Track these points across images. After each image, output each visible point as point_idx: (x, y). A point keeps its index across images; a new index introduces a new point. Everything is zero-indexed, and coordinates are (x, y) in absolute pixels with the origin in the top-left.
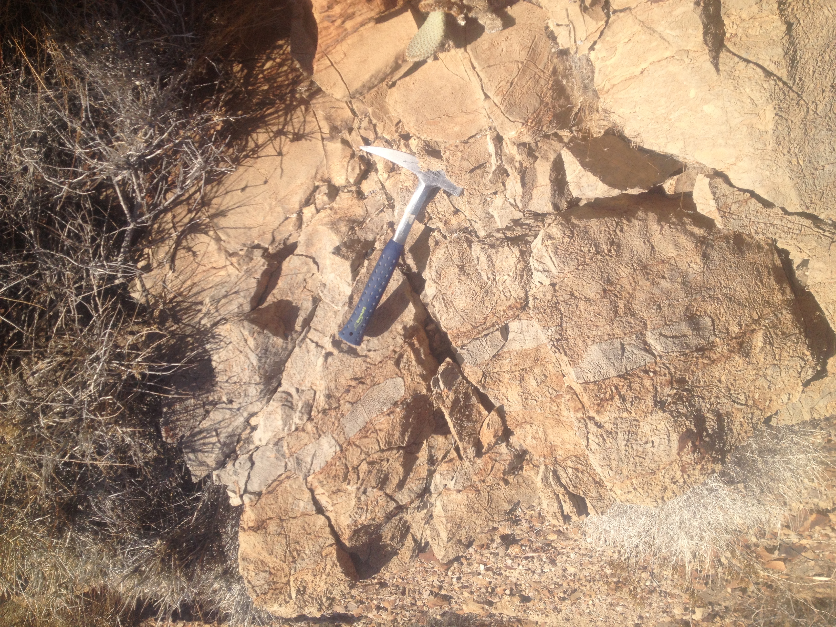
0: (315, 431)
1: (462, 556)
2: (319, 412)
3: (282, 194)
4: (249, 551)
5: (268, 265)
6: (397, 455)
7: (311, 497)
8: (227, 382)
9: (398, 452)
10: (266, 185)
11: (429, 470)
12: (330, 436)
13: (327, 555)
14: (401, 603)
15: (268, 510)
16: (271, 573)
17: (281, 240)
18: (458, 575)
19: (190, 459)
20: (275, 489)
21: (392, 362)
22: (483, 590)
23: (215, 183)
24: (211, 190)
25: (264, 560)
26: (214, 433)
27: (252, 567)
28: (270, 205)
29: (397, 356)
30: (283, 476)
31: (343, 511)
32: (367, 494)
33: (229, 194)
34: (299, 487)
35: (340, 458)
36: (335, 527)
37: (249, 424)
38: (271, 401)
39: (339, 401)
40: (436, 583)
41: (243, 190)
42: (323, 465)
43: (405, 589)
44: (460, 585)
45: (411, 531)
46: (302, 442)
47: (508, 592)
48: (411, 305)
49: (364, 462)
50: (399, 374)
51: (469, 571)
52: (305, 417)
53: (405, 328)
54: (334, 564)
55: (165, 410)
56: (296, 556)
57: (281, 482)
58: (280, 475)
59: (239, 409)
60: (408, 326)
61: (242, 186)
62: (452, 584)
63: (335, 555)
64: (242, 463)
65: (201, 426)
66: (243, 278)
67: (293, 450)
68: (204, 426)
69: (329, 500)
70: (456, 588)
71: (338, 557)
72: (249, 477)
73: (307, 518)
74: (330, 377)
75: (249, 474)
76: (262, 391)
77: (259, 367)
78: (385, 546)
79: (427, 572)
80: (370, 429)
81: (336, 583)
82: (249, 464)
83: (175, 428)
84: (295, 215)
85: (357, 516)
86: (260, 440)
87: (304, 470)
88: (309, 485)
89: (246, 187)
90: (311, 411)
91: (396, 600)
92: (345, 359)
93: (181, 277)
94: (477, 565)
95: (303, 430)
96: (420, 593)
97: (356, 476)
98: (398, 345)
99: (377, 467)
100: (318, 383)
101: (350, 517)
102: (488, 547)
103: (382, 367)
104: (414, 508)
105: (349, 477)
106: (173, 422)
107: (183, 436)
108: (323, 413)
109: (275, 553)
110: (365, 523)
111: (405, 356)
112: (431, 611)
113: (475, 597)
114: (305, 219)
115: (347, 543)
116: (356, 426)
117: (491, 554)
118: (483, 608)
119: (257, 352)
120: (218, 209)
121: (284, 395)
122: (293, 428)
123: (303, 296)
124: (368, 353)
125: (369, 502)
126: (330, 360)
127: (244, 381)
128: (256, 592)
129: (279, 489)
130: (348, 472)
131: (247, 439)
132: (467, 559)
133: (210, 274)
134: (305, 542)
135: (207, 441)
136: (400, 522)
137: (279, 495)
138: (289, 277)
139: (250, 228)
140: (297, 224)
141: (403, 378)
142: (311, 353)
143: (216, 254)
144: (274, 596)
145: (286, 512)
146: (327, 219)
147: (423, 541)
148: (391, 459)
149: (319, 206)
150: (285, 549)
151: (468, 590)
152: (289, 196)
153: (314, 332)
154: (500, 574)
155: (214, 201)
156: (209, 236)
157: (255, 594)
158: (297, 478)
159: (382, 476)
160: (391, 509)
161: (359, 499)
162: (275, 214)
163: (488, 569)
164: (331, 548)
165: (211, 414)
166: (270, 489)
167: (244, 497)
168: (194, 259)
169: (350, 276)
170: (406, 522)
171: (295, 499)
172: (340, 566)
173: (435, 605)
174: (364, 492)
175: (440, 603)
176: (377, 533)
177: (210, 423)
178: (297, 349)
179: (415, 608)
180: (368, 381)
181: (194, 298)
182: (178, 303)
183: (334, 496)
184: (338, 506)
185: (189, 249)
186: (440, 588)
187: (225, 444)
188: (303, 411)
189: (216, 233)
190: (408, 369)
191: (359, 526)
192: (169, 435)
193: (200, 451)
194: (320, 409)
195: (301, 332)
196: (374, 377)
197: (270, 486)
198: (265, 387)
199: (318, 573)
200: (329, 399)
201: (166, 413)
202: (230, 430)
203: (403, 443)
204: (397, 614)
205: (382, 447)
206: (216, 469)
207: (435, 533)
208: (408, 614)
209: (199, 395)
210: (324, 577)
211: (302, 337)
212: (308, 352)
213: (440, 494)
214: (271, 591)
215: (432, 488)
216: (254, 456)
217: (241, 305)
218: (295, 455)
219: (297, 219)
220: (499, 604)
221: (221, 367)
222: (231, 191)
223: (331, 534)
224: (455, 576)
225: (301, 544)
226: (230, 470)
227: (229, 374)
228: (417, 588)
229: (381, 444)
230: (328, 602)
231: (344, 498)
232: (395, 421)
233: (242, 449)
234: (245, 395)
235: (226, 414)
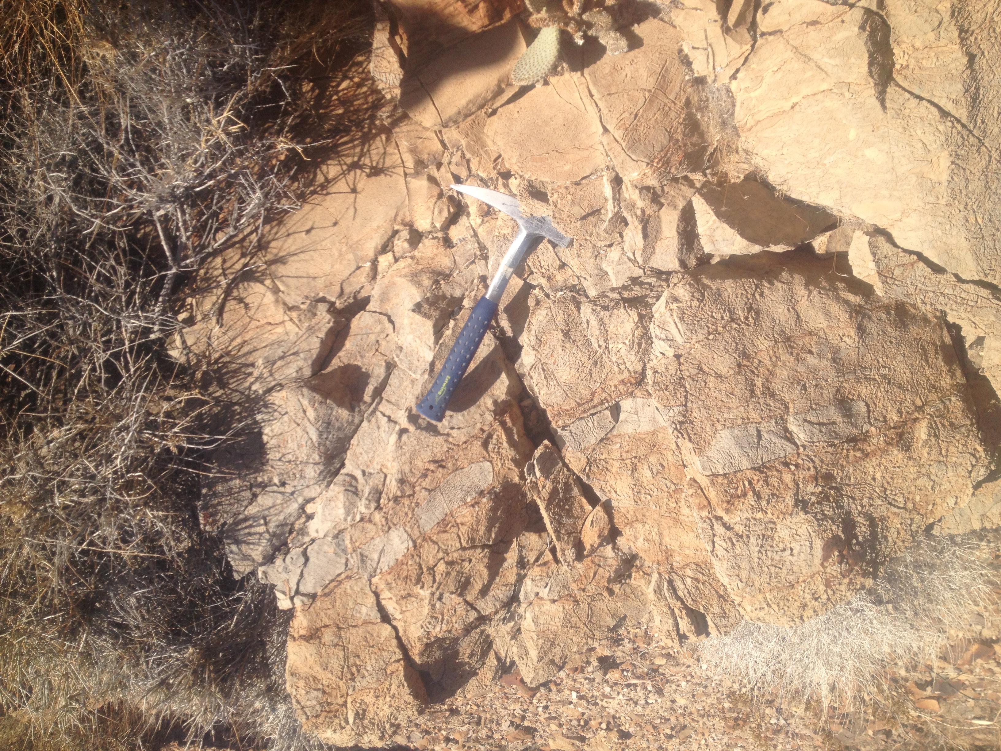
0: (384, 523)
1: (551, 681)
2: (389, 500)
3: (355, 238)
4: (299, 664)
5: (334, 322)
6: (481, 555)
7: (375, 602)
8: (280, 460)
9: (483, 551)
10: (336, 228)
11: (518, 574)
12: (402, 529)
13: (392, 673)
14: (474, 735)
15: (324, 616)
16: (324, 692)
17: (350, 293)
18: (544, 703)
19: (232, 552)
20: (332, 591)
21: (480, 443)
22: (575, 723)
23: (274, 223)
24: (270, 231)
25: (317, 675)
26: (262, 522)
27: (301, 684)
28: (340, 251)
29: (485, 436)
30: (343, 576)
31: (413, 620)
32: (443, 600)
33: (292, 237)
34: (362, 589)
35: (413, 556)
36: (403, 638)
37: (304, 512)
38: (332, 485)
39: (414, 487)
40: (518, 712)
41: (308, 232)
42: (392, 564)
43: (480, 718)
44: (547, 715)
45: (494, 647)
46: (368, 535)
47: (604, 726)
48: (503, 376)
49: (442, 561)
50: (487, 458)
51: (559, 699)
52: (373, 505)
53: (495, 403)
54: (401, 683)
55: (204, 491)
56: (356, 673)
57: (340, 582)
58: (339, 575)
59: (292, 493)
60: (499, 401)
61: (307, 228)
62: (537, 714)
63: (402, 673)
64: (294, 558)
65: (246, 512)
66: (304, 337)
67: (357, 544)
68: (251, 512)
69: (397, 607)
70: (542, 719)
71: (405, 676)
72: (302, 575)
73: (370, 628)
74: (403, 458)
75: (302, 571)
76: (321, 472)
77: (319, 444)
78: (462, 664)
79: (507, 698)
80: (450, 522)
81: (403, 706)
82: (302, 560)
83: (216, 514)
84: (368, 264)
85: (430, 626)
86: (317, 531)
87: (370, 569)
88: (373, 588)
89: (312, 228)
90: (379, 498)
91: (468, 730)
92: (422, 437)
93: (230, 334)
94: (568, 692)
95: (370, 521)
96: (498, 724)
97: (431, 578)
98: (487, 423)
99: (457, 568)
100: (389, 465)
101: (422, 627)
102: (582, 671)
103: (466, 448)
104: (499, 620)
105: (423, 579)
106: (214, 506)
107: (225, 524)
108: (395, 501)
109: (330, 668)
110: (439, 636)
111: (495, 437)
112: (511, 745)
113: (564, 731)
114: (380, 269)
115: (417, 659)
116: (434, 517)
117: (586, 679)
118: (573, 744)
119: (317, 426)
120: (276, 255)
121: (348, 479)
122: (358, 518)
123: (374, 360)
124: (451, 432)
125: (445, 611)
126: (404, 437)
127: (300, 459)
128: (306, 714)
129: (338, 591)
130: (422, 573)
131: (301, 529)
132: (557, 685)
133: (265, 331)
134: (367, 656)
135: (253, 530)
136: (481, 635)
137: (337, 599)
138: (359, 337)
139: (314, 278)
140: (371, 274)
141: (491, 462)
142: (382, 429)
143: (272, 307)
144: (328, 720)
145: (345, 620)
146: (406, 270)
147: (508, 660)
148: (474, 560)
149: (397, 255)
150: (342, 663)
151: (556, 722)
152: (363, 241)
153: (386, 403)
154: (596, 704)
155: (273, 244)
156: (264, 285)
157: (305, 717)
158: (360, 578)
159: (463, 579)
160: (472, 619)
161: (433, 606)
162: (345, 262)
163: (581, 698)
164: (397, 665)
165: (260, 499)
166: (327, 590)
167: (295, 600)
168: (246, 313)
169: (432, 339)
170: (488, 636)
171: (356, 603)
172: (408, 686)
173: (516, 738)
174: (440, 599)
175: (522, 736)
176: (453, 648)
177: (257, 509)
178: (365, 424)
179: (491, 741)
180: (450, 465)
181: (243, 359)
182: (225, 364)
183: (403, 602)
184: (407, 614)
185: (241, 300)
186: (523, 718)
187: (274, 535)
188: (370, 498)
189: (274, 282)
190: (498, 452)
191: (433, 639)
192: (208, 522)
193: (245, 542)
194: (391, 496)
195: (371, 404)
196: (457, 460)
197: (326, 587)
198: (326, 468)
199: (381, 694)
200: (402, 484)
201: (205, 495)
202: (281, 518)
203: (489, 540)
205: (464, 544)
206: (262, 564)
207: (522, 651)
209: (246, 475)
210: (388, 699)
211: (371, 409)
212: (378, 428)
213: (531, 603)
214: (324, 714)
215: (522, 596)
216: (309, 550)
217: (301, 369)
218: (359, 550)
219: (372, 269)
220: (592, 740)
221: (273, 442)
222: (294, 233)
223: (398, 647)
224: (542, 705)
225: (362, 658)
226: (279, 566)
227: (283, 451)
228: (495, 717)
229: (462, 541)
230: (392, 729)
231: (415, 604)
232: (480, 513)
233: (295, 541)
234: (301, 476)
235: (277, 498)
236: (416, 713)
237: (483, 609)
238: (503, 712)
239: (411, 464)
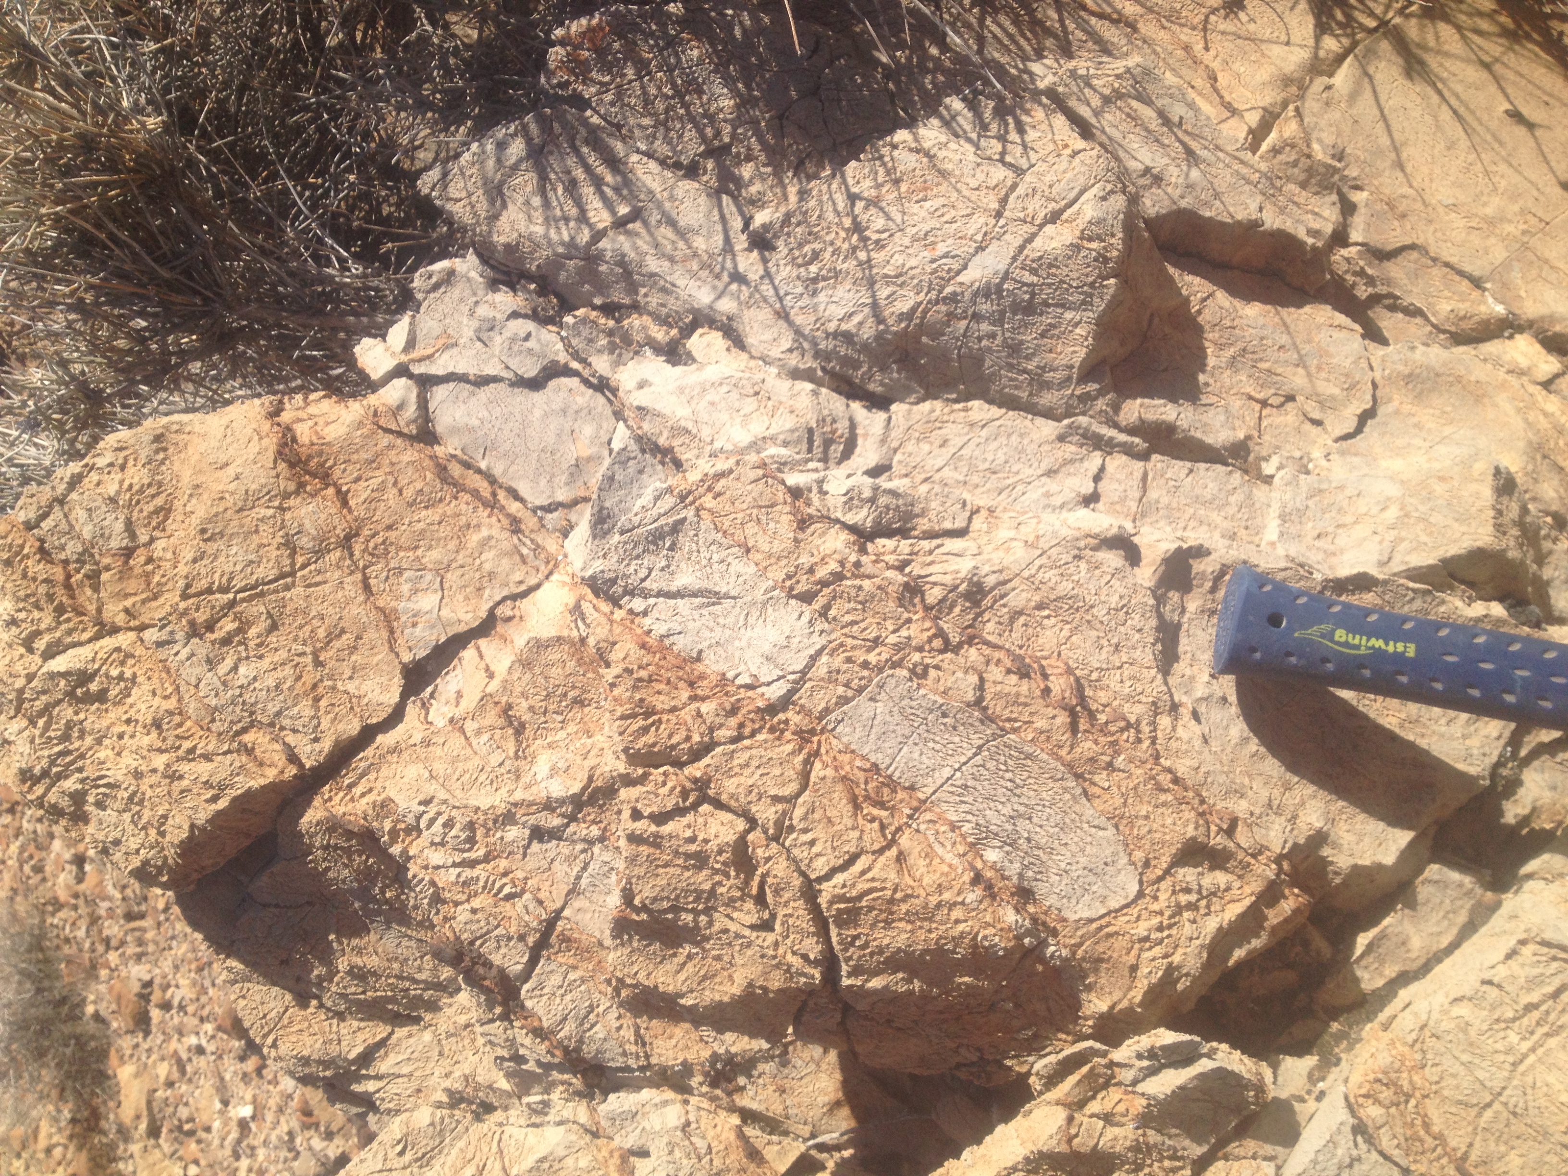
0: (822, 573)
1: (263, 1058)
2: (901, 567)
3: (1553, 251)
4: (198, 450)
5: (1314, 248)
6: (796, 962)
7: (462, 628)
8: (853, 198)
9: (815, 963)
11: (687, 1069)
12: (818, 641)
13: (249, 751)
14: (102, 912)
15: (374, 483)
16: (128, 553)
17: (1388, 282)
18: (210, 1048)
19: (501, 146)
20: (459, 487)
21: (1190, 831)
22: (184, 1112)
23: (1505, 20)
25: (177, 515)
26: (623, 210)
27: (137, 475)
28: (1501, 219)
29: (1218, 841)
30: (514, 507)
31: (439, 768)
32: (535, 846)
33: (1485, 76)
34: (491, 575)
35: (733, 711)
36: (369, 752)
37: (688, 331)
38: (809, 386)
39: (970, 641)
40: (176, 996)
41: (1516, 116)
42: (681, 643)
44: (184, 1056)
45: (401, 1032)
46: (751, 529)
47: (193, 1171)
48: (1403, 837)
49: (741, 825)
50: (1151, 875)
51: (228, 1077)
52: (861, 516)
53: (1319, 838)
54: (222, 787)
56: (217, 635)
57: (492, 505)
58: (515, 495)
59: (738, 277)
60: (1326, 851)
61: (1525, 111)
62: (181, 1034)
63: (255, 783)
64: (531, 344)
65: (635, 158)
66: (1244, 171)
67: (708, 501)
68: (640, 171)
69: (469, 702)
70: (174, 1045)
71: (249, 794)
72: (483, 381)
73: (376, 636)
74: (1049, 575)
75: (495, 379)
76: (848, 337)
77: (953, 298)
78: (326, 956)
79: (200, 970)
80: (892, 810)
81: (147, 815)
82: (530, 370)
83: (607, 67)
84: (1500, 309)
85: (437, 827)
86: (641, 385)
87: (635, 571)
88: (504, 611)
89: (1529, 125)
90: (890, 533)
91: (110, 899)
92: (1136, 620)
94: (248, 1097)
95: (803, 524)
96: (139, 957)
97: (670, 806)
98: (1259, 833)
99: (728, 887)
100: (1004, 533)
101: (426, 802)
102: (306, 1127)
103: (1160, 789)
104: (511, 1043)
105: (657, 773)
106: (631, 50)
107: (581, 103)
108: (906, 585)
109: (211, 548)
110: (413, 869)
111: (1221, 878)
112: (103, 988)
113: (160, 1093)
114: (1492, 347)
115: (312, 815)
116: (889, 746)
117: (290, 1133)
118: (134, 1116)
119: (1017, 273)
120: (1422, 46)
121: (842, 427)
122: (793, 479)
123: (1236, 404)
124: (1185, 712)
125: (503, 864)
126: (1113, 559)
127: (878, 257)
128: (45, 516)
129: (464, 504)
130: (679, 764)
131: (627, 340)
132: (259, 1071)
133: (1184, 71)
134: (282, 654)
135: (588, 191)
136: (429, 985)
137: (440, 509)
138: (1284, 339)
139: (1400, 165)
140: (1466, 325)
141: (1141, 894)
142: (1052, 485)
143: (1265, 74)
144: (42, 589)
145: (381, 553)
146: (1544, 423)
148: (771, 938)
149: (1562, 384)
150: (238, 583)
151: (175, 1075)
152: (1552, 277)
153: (1138, 475)
154: (236, 1156)
155: (1446, 31)
156: (1317, 39)
157: (32, 515)
158: (523, 560)
159: (687, 918)
160: (496, 959)
161: (509, 818)
162: (1476, 239)
163: (243, 1125)
164: (279, 758)
165: (686, 186)
166: (456, 470)
167: (400, 384)
168: (1214, 11)
169: (1426, 559)
170: (433, 1007)
171: (441, 571)
172: (219, 814)
173: (119, 998)
174: (538, 834)
175: (128, 1010)
176: (371, 915)
177: (655, 186)
178: (1048, 428)
179: (101, 948)
180: (1087, 747)
181: (1079, 34)
183: (492, 717)
184: (456, 742)
186: (166, 1006)
187: (591, 258)
188: (883, 500)
189: (1339, 59)
190: (1179, 909)
191: (395, 850)
192: (577, 47)
193: (543, 178)
194: (915, 569)
195: (1116, 426)
196: (1110, 766)
197: (467, 465)
198: (865, 347)
199: (170, 735)
200: (967, 596)
201: (663, 18)
202: (653, 264)
203: (855, 972)
204: (75, 908)
205: (827, 890)
206: (486, 255)
208: (81, 933)
209: (754, 123)
210: (160, 761)
211: (1108, 432)
212: (1051, 473)
213: (595, 1135)
214: (58, 573)
215: (619, 1102)
216: (564, 380)
217: (1158, 180)
218: (690, 513)
219: (1486, 323)
220: (157, 1154)
221: (906, 160)
222: (1496, 79)
223: (337, 743)
224: (204, 1043)
225: (272, 638)
226: (493, 305)
227: (889, 195)
228: (151, 948)
229: (839, 878)
230: (65, 803)
231: (496, 758)
232: (957, 914)
233: (585, 332)
234: (815, 280)
235: (708, 237)
236: (136, 862)
237: (540, 986)
238: (166, 965)
239: (1040, 607)
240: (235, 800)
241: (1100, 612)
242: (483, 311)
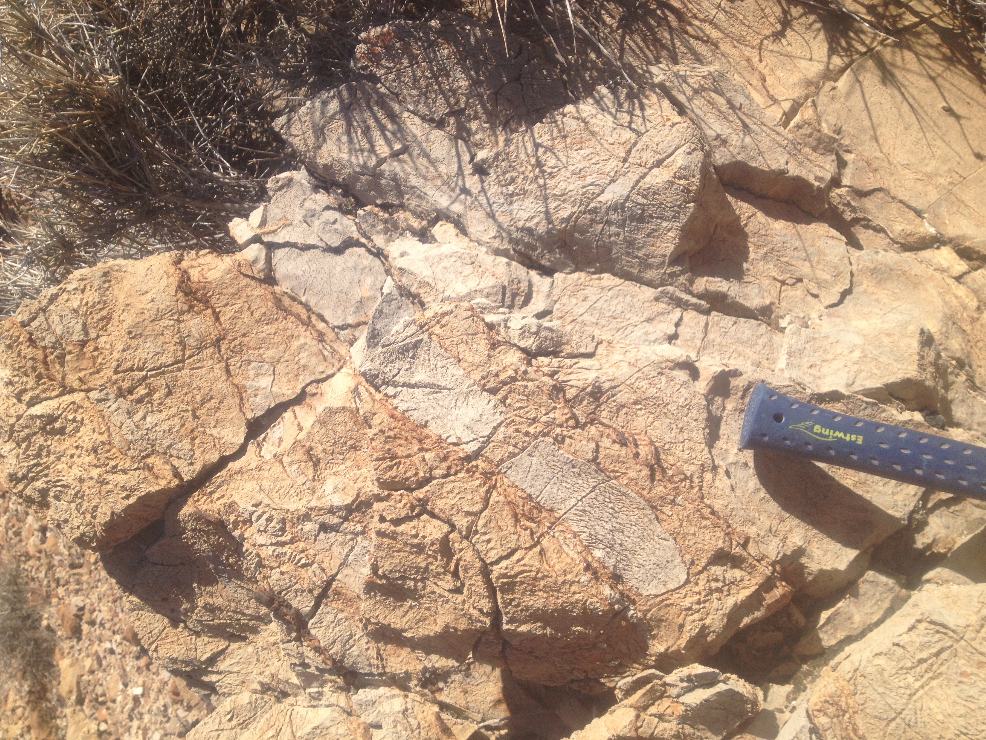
0: (503, 376)
2: (552, 375)
3: (967, 195)
4: (129, 282)
5: (819, 188)
6: (475, 613)
7: (285, 399)
8: (537, 146)
9: (487, 615)
10: (973, 158)
11: (408, 676)
12: (499, 418)
13: (150, 469)
14: (56, 563)
15: (236, 307)
16: (83, 344)
17: (865, 211)
18: (118, 650)
19: (325, 103)
20: (288, 312)
21: (720, 544)
22: (99, 690)
23: (945, 50)
24: (931, 46)
25: (115, 322)
26: (397, 146)
27: (91, 296)
28: (937, 174)
29: (737, 551)
30: (321, 326)
31: (266, 484)
32: (322, 535)
33: (931, 84)
35: (445, 459)
36: (224, 472)
37: (433, 222)
38: (505, 260)
39: (592, 422)
40: (99, 617)
41: (949, 110)
42: (415, 416)
44: (102, 655)
45: (234, 646)
46: (462, 347)
47: (103, 727)
48: (852, 554)
49: (446, 528)
50: (694, 570)
51: (128, 669)
52: (530, 343)
53: (800, 552)
54: (132, 490)
55: (435, 23)
56: (135, 396)
57: (308, 324)
58: (322, 318)
59: (465, 191)
60: (805, 561)
61: (955, 108)
62: (100, 641)
63: (153, 489)
64: (336, 226)
65: (406, 114)
66: (778, 138)
67: (437, 329)
68: (409, 123)
69: (286, 445)
70: (95, 647)
71: (148, 495)
72: (306, 248)
73: (232, 401)
74: (643, 384)
75: (314, 247)
76: (530, 231)
77: (595, 211)
78: (191, 597)
79: (114, 601)
80: (539, 523)
81: (85, 505)
82: (336, 242)
83: (391, 58)
84: (932, 230)
85: (263, 521)
86: (403, 255)
87: (390, 370)
88: (311, 389)
89: (958, 117)
90: (546, 354)
91: (61, 554)
92: (694, 413)
93: (721, 16)
94: (140, 682)
95: (494, 346)
96: (77, 592)
97: (403, 514)
98: (762, 547)
99: (436, 566)
100: (616, 357)
101: (256, 505)
102: (175, 702)
103: (703, 517)
104: (301, 655)
105: (396, 495)
106: (407, 50)
107: (374, 79)
108: (554, 386)
109: (135, 343)
110: (246, 546)
111: (738, 573)
112: (53, 610)
113: (85, 678)
115: (187, 510)
116: (540, 484)
117: (165, 706)
118: (71, 692)
119: (634, 197)
120: (893, 65)
122: (490, 318)
123: (766, 282)
124: (721, 471)
125: (302, 545)
126: (682, 375)
127: (551, 183)
128: (34, 319)
129: (290, 323)
130: (410, 490)
131: (396, 226)
132: (148, 666)
133: (746, 75)
134: (174, 410)
135: (376, 134)
136: (252, 618)
137: (276, 325)
138: (798, 244)
139: (875, 138)
140: (911, 239)
141: (688, 581)
142: (650, 328)
143: (795, 78)
144: (29, 364)
145: (238, 351)
146: (955, 302)
148: (461, 598)
149: (968, 278)
150: (149, 365)
151: (96, 666)
152: (966, 212)
153: (702, 324)
154: (131, 719)
155: (909, 55)
156: (829, 57)
157: (26, 318)
158: (325, 358)
159: (410, 583)
160: (294, 603)
161: (306, 517)
162: (920, 187)
163: (136, 699)
164: (168, 474)
165: (437, 134)
166: (286, 301)
167: (256, 247)
168: (766, 38)
169: (876, 383)
170: (255, 631)
171: (274, 363)
172: (129, 506)
173: (63, 617)
174: (324, 528)
175: (68, 624)
176: (219, 572)
177: (417, 133)
178: (649, 293)
179: (53, 585)
180: (659, 490)
181: (683, 49)
182: (663, 21)
183: (300, 455)
184: (277, 468)
185: (786, 23)
186: (92, 623)
187: (376, 175)
188: (543, 334)
189: (842, 71)
190: (711, 592)
191: (236, 533)
192: (373, 45)
193: (349, 124)
194: (561, 377)
195: (691, 293)
196: (673, 502)
197: (294, 299)
198: (540, 238)
199: (103, 457)
200: (591, 394)
201: (427, 29)
202: (414, 181)
203: (511, 621)
204: (39, 559)
205: (496, 570)
206: (311, 171)
207: (245, 715)
208: (42, 575)
209: (480, 96)
210: (95, 473)
211: (686, 297)
212: (649, 320)
213: (350, 714)
214: (40, 354)
215: (363, 692)
216: (356, 250)
217: (724, 143)
218: (425, 336)
219: (923, 239)
220: (81, 715)
221: (571, 124)
222: (938, 87)
223: (204, 466)
224: (114, 647)
225: (168, 400)
226: (315, 201)
227: (559, 145)
228: (85, 586)
229: (504, 563)
230: (35, 495)
231: (301, 480)
232: (574, 588)
233: (370, 220)
234: (512, 195)
235: (448, 165)
236: (77, 534)
237: (320, 621)
238: (94, 597)
239: (636, 403)
240: (140, 498)
241: (672, 408)
242: (308, 205)
